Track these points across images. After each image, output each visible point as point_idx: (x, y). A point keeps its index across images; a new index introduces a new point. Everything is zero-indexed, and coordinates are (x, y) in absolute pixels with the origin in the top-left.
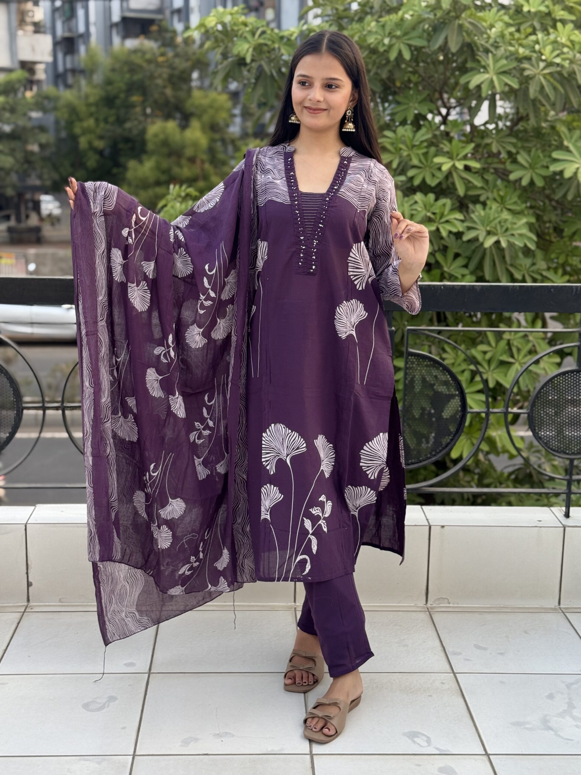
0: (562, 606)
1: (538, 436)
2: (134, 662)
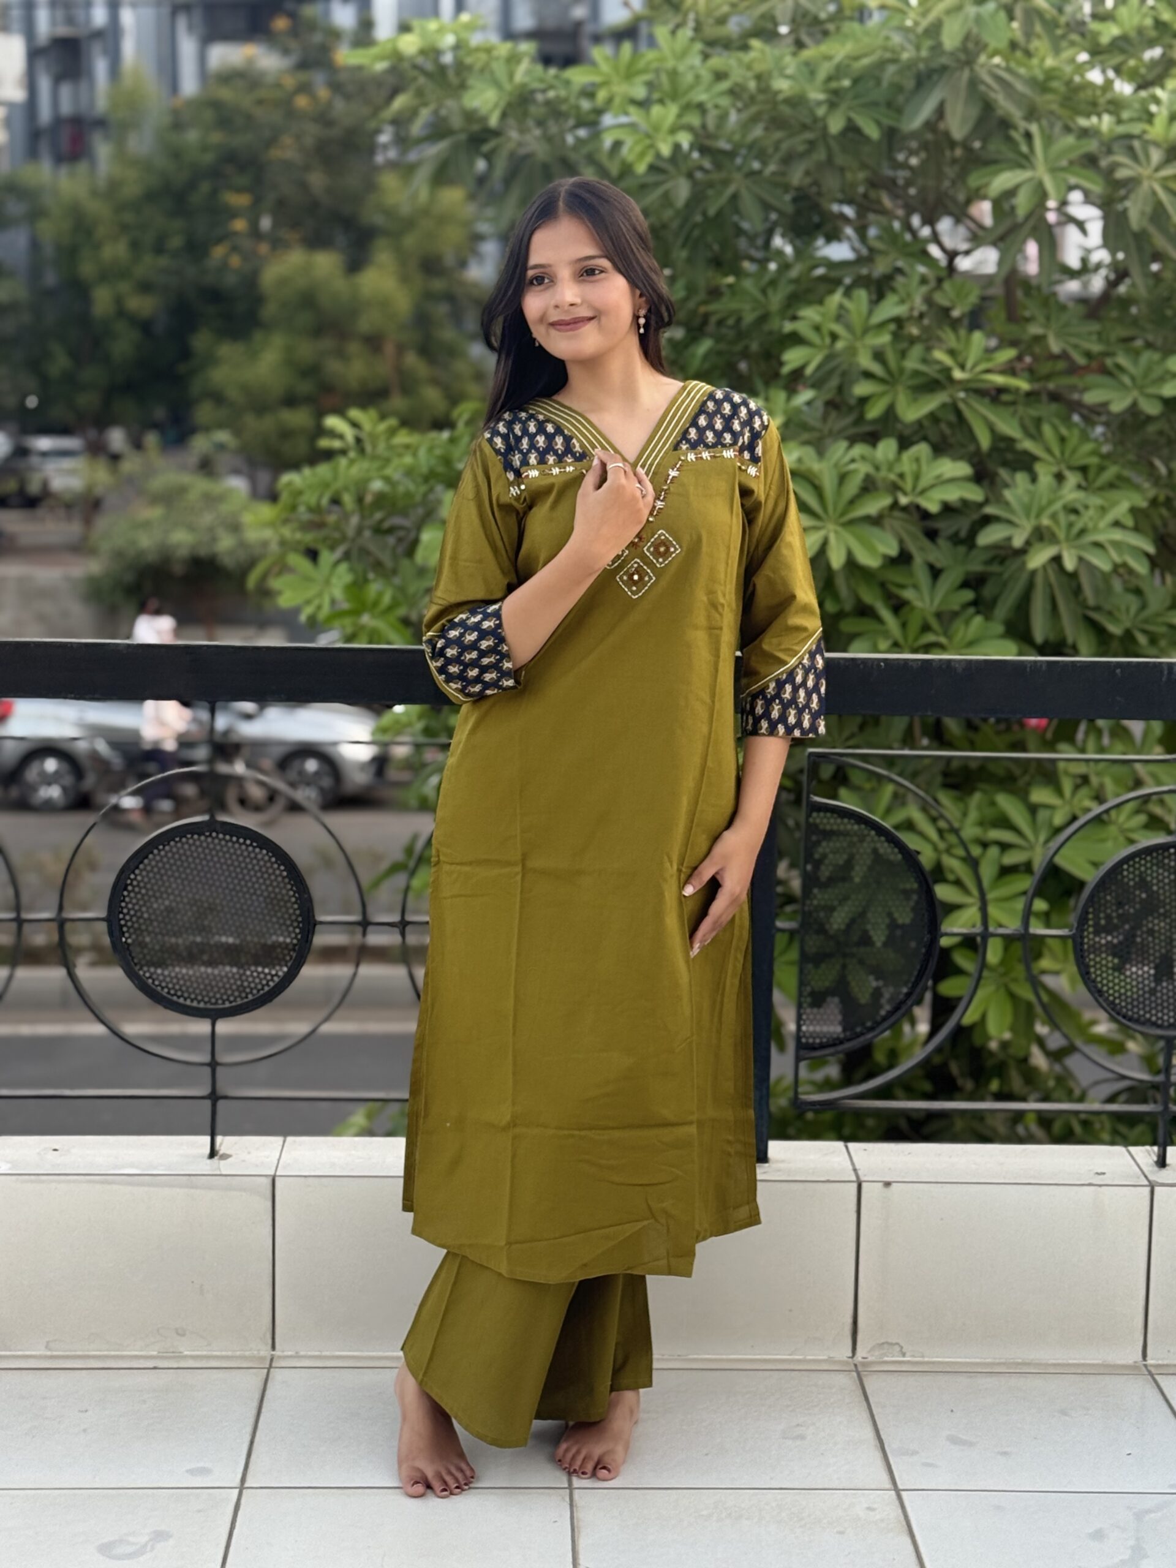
0: (1150, 1361)
1: (1096, 987)
2: (207, 1465)
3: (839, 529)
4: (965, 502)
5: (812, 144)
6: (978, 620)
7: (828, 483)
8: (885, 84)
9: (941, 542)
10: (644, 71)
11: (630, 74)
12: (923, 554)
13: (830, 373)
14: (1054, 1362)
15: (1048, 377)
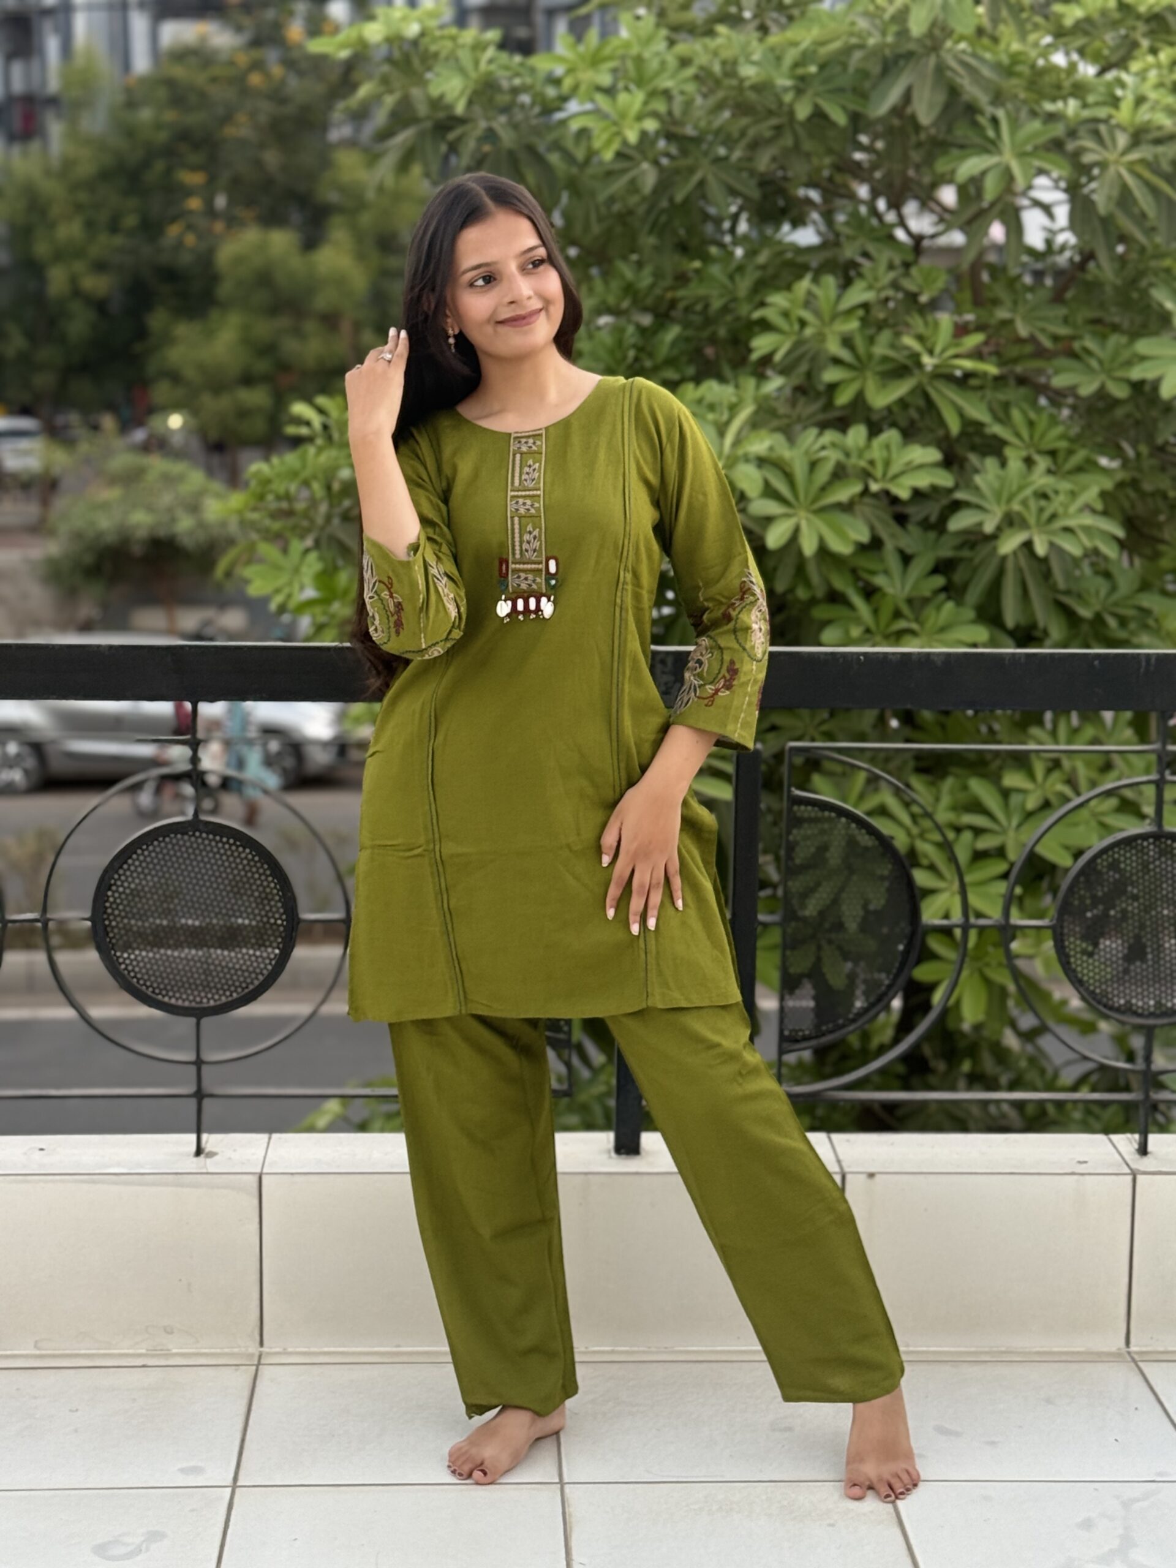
0: (1133, 1348)
1: (1076, 977)
2: (200, 1464)
3: (812, 517)
4: (935, 489)
5: (778, 128)
6: (949, 606)
7: (799, 470)
8: (851, 69)
9: (911, 527)
10: (610, 58)
11: (595, 61)
12: (894, 539)
13: (798, 360)
14: (1037, 1349)
15: (1015, 361)
